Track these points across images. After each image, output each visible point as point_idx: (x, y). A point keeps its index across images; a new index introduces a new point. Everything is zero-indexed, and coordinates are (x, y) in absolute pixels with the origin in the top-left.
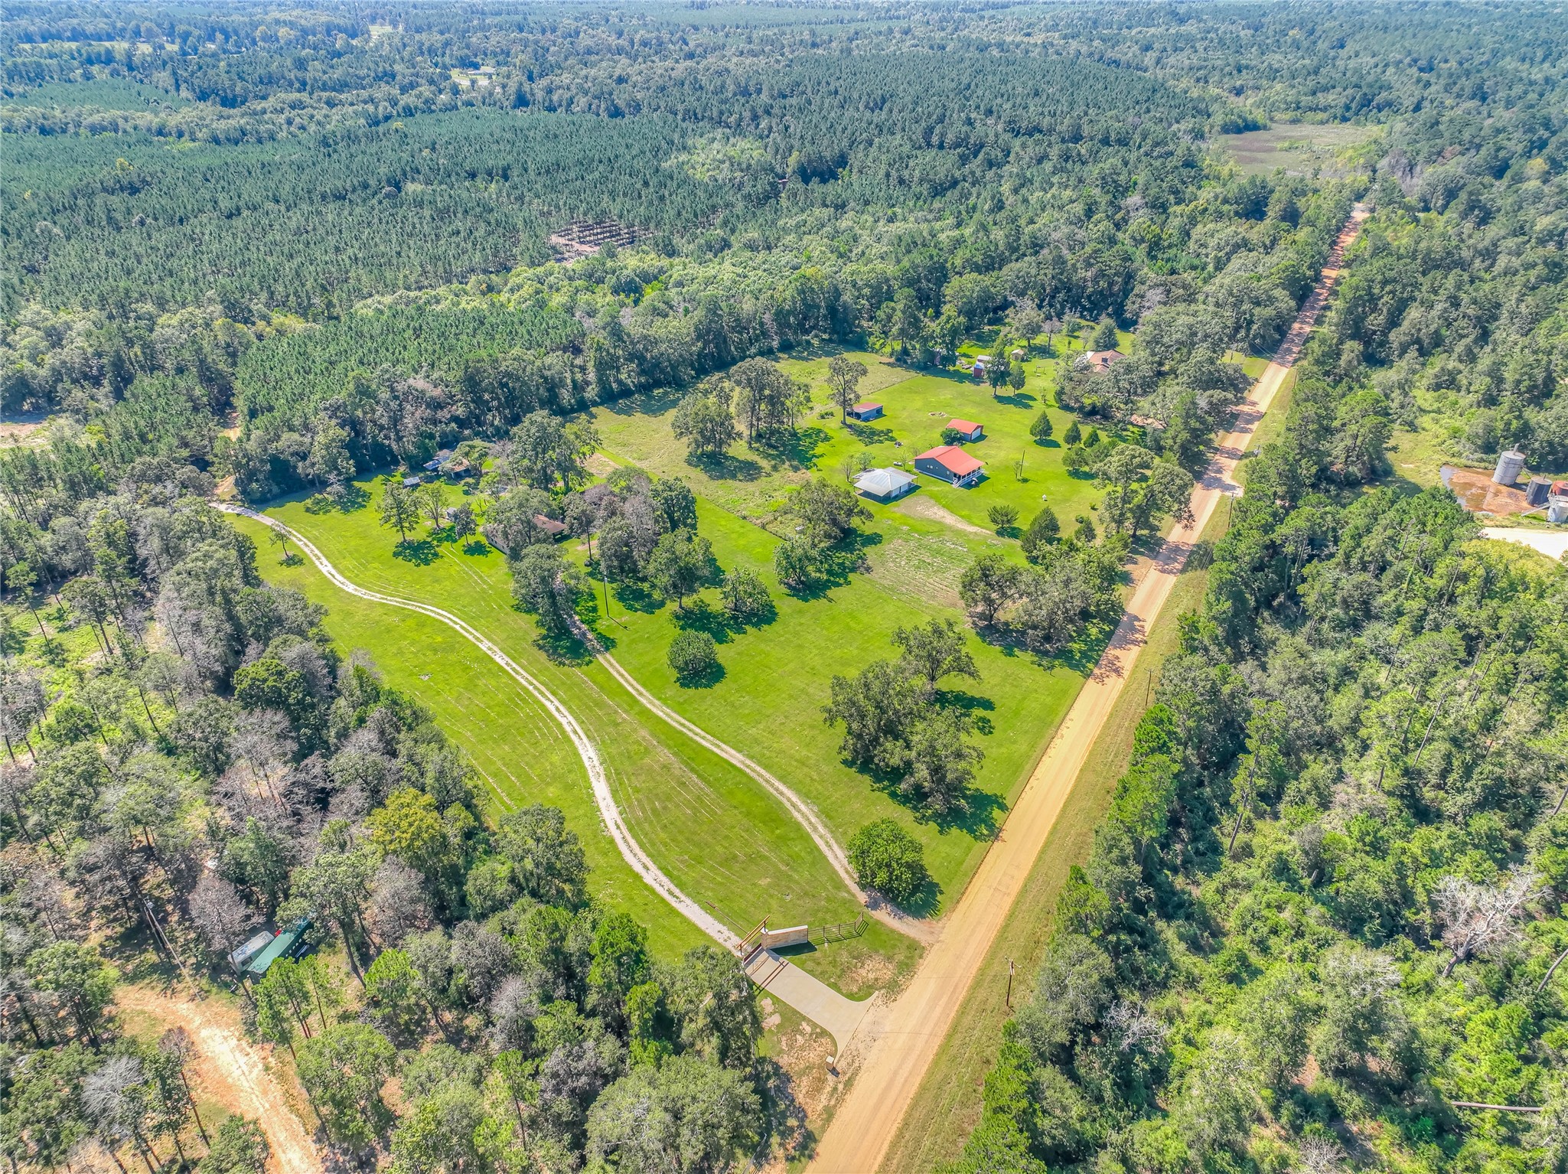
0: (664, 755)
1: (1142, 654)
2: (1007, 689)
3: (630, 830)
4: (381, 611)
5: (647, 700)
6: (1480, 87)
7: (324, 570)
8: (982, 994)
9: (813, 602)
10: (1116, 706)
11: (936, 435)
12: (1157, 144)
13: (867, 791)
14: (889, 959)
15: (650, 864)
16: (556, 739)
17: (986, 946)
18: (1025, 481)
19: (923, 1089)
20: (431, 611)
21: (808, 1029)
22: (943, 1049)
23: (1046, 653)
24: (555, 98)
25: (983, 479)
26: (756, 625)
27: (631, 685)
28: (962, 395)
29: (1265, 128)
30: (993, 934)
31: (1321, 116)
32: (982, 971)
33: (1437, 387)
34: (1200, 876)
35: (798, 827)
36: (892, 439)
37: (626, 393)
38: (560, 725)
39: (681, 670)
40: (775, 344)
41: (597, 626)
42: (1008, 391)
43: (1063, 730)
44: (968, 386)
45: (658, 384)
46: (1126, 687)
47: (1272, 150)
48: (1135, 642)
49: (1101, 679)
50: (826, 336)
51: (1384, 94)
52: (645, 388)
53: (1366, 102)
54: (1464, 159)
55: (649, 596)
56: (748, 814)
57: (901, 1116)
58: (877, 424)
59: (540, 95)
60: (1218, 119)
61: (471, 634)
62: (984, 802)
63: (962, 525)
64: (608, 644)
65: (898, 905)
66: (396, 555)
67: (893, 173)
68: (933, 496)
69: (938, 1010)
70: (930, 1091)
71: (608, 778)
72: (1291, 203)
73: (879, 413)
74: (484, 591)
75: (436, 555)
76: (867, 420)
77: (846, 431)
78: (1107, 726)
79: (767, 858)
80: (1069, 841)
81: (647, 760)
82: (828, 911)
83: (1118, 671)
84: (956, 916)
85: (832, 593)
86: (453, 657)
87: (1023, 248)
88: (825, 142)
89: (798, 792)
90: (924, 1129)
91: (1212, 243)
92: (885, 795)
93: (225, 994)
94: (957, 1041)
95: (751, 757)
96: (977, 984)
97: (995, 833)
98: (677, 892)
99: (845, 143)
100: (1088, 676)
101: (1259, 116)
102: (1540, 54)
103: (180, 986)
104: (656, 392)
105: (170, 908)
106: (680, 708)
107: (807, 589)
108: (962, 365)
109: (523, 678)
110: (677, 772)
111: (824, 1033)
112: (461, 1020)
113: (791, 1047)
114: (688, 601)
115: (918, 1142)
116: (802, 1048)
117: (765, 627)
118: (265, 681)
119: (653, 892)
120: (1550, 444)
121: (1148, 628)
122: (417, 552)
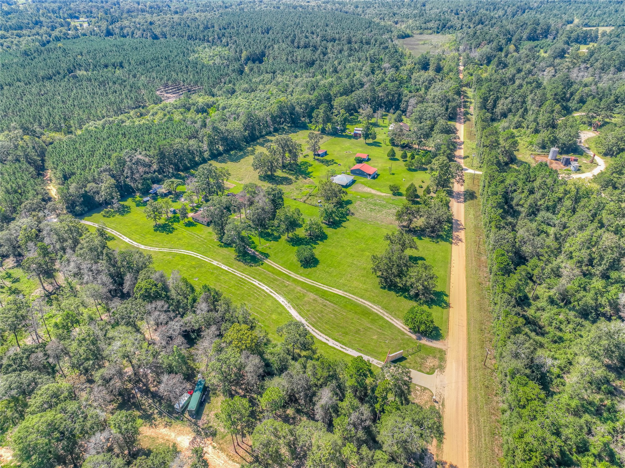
0: (312, 296)
1: (466, 233)
2: (426, 252)
3: (314, 326)
4: (162, 255)
5: (293, 275)
6: (481, 20)
7: (126, 241)
8: (473, 364)
9: (338, 229)
10: (466, 253)
11: (352, 159)
12: (381, 44)
13: (395, 297)
14: (435, 357)
15: (328, 338)
16: (265, 296)
17: (465, 346)
18: (393, 174)
19: (470, 401)
20: (183, 252)
21: (419, 388)
22: (469, 385)
23: (433, 237)
24: (125, 31)
25: (378, 175)
26: (321, 240)
27: (285, 271)
28: (353, 144)
29: (412, 36)
30: (466, 342)
31: (430, 31)
32: (468, 355)
33: (517, 128)
34: (526, 308)
35: (377, 315)
36: (336, 163)
37: (220, 154)
38: (263, 290)
39: (301, 261)
40: (272, 130)
41: (257, 249)
42: (370, 141)
43: (453, 264)
44: (353, 140)
45: (232, 149)
46: (466, 245)
47: (418, 44)
48: (461, 229)
49: (456, 244)
50: (289, 125)
51: (450, 23)
52: (227, 151)
53: (444, 26)
54: (489, 46)
55: (273, 234)
56: (356, 313)
57: (467, 413)
58: (327, 158)
59: (117, 31)
60: (395, 33)
61: (207, 260)
62: (439, 294)
63: (379, 193)
64: (267, 256)
65: (428, 337)
66: (155, 230)
67: (290, 58)
68: (362, 183)
69: (461, 372)
70: (472, 402)
71: (294, 308)
72: (438, 64)
73: (326, 154)
74: (202, 241)
75: (173, 228)
76: (322, 156)
77: (316, 161)
78: (467, 261)
79: (370, 328)
80: (475, 303)
81: (306, 299)
82: (404, 344)
83: (460, 240)
84: (450, 337)
85: (344, 224)
86: (204, 270)
87: (356, 86)
88: (255, 47)
89: (370, 302)
90: (477, 415)
91: (421, 80)
92: (402, 298)
93: (178, 422)
94: (473, 381)
95: (346, 291)
96: (469, 360)
97: (448, 305)
98: (344, 347)
99: (263, 47)
100: (451, 243)
101: (408, 32)
102: (492, 8)
103: (157, 423)
104: (232, 153)
105: (133, 392)
106: (308, 276)
107: (335, 224)
108: (347, 132)
109: (238, 274)
110: (321, 301)
111: (425, 389)
112: (285, 412)
113: (417, 396)
114: (290, 235)
115: (478, 420)
116: (420, 396)
117: (325, 241)
118: (151, 289)
119: (335, 348)
120: (564, 144)
121: (463, 224)
122: (165, 228)
